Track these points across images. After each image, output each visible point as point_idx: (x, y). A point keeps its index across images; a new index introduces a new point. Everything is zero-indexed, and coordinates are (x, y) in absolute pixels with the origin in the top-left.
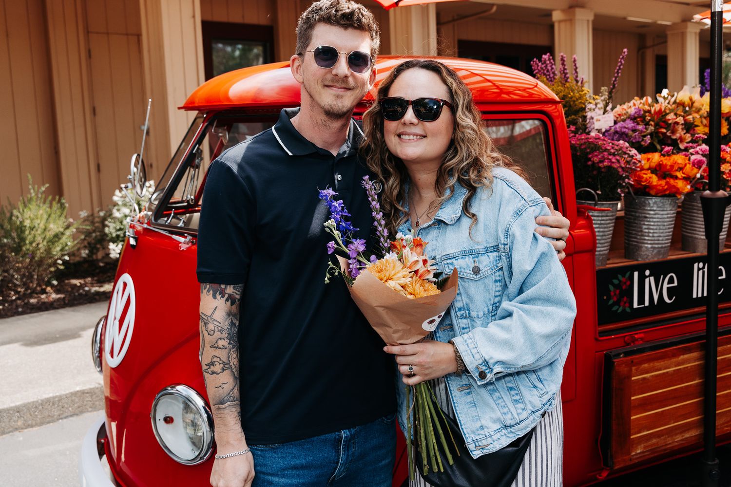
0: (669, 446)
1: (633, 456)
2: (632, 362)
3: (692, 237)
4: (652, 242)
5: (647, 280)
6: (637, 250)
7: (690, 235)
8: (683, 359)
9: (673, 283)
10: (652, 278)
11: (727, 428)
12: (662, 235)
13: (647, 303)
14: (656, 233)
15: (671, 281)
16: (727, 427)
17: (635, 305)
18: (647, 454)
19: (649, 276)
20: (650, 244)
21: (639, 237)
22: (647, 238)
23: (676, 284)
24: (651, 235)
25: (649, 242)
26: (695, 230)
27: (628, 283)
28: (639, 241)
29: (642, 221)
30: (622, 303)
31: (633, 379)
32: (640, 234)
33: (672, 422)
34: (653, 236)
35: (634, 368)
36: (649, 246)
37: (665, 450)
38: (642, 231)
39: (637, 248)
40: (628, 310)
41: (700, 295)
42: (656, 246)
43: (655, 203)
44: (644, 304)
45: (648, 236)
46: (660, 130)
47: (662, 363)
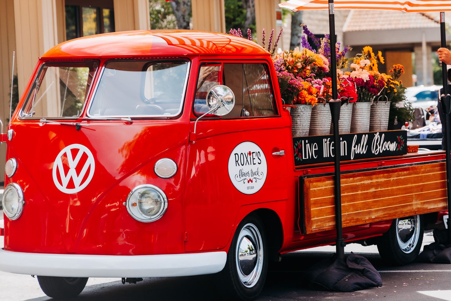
0: (324, 228)
1: (313, 229)
2: (310, 181)
3: (314, 129)
4: (302, 129)
5: (307, 145)
6: (295, 134)
7: (313, 128)
8: (327, 183)
9: (316, 148)
10: (309, 144)
11: (345, 225)
12: (306, 125)
13: (307, 158)
14: (304, 124)
15: (315, 147)
16: (344, 223)
17: (304, 158)
18: (317, 229)
19: (308, 143)
20: (302, 130)
21: (295, 127)
22: (300, 127)
23: (317, 149)
24: (301, 125)
25: (301, 129)
26: (316, 125)
27: (301, 146)
28: (295, 129)
29: (297, 118)
30: (299, 156)
31: (311, 189)
32: (296, 125)
33: (325, 215)
34: (303, 126)
35: (311, 184)
36: (301, 131)
37: (323, 229)
38: (297, 123)
39: (295, 133)
40: (301, 160)
41: (326, 156)
42: (304, 131)
43: (303, 108)
44: (306, 158)
45: (300, 126)
46: (294, 71)
47: (320, 184)
